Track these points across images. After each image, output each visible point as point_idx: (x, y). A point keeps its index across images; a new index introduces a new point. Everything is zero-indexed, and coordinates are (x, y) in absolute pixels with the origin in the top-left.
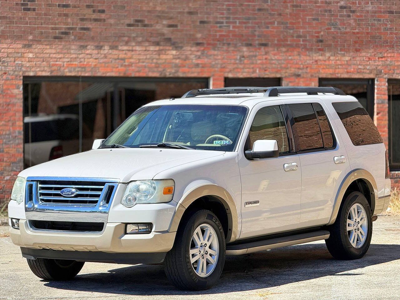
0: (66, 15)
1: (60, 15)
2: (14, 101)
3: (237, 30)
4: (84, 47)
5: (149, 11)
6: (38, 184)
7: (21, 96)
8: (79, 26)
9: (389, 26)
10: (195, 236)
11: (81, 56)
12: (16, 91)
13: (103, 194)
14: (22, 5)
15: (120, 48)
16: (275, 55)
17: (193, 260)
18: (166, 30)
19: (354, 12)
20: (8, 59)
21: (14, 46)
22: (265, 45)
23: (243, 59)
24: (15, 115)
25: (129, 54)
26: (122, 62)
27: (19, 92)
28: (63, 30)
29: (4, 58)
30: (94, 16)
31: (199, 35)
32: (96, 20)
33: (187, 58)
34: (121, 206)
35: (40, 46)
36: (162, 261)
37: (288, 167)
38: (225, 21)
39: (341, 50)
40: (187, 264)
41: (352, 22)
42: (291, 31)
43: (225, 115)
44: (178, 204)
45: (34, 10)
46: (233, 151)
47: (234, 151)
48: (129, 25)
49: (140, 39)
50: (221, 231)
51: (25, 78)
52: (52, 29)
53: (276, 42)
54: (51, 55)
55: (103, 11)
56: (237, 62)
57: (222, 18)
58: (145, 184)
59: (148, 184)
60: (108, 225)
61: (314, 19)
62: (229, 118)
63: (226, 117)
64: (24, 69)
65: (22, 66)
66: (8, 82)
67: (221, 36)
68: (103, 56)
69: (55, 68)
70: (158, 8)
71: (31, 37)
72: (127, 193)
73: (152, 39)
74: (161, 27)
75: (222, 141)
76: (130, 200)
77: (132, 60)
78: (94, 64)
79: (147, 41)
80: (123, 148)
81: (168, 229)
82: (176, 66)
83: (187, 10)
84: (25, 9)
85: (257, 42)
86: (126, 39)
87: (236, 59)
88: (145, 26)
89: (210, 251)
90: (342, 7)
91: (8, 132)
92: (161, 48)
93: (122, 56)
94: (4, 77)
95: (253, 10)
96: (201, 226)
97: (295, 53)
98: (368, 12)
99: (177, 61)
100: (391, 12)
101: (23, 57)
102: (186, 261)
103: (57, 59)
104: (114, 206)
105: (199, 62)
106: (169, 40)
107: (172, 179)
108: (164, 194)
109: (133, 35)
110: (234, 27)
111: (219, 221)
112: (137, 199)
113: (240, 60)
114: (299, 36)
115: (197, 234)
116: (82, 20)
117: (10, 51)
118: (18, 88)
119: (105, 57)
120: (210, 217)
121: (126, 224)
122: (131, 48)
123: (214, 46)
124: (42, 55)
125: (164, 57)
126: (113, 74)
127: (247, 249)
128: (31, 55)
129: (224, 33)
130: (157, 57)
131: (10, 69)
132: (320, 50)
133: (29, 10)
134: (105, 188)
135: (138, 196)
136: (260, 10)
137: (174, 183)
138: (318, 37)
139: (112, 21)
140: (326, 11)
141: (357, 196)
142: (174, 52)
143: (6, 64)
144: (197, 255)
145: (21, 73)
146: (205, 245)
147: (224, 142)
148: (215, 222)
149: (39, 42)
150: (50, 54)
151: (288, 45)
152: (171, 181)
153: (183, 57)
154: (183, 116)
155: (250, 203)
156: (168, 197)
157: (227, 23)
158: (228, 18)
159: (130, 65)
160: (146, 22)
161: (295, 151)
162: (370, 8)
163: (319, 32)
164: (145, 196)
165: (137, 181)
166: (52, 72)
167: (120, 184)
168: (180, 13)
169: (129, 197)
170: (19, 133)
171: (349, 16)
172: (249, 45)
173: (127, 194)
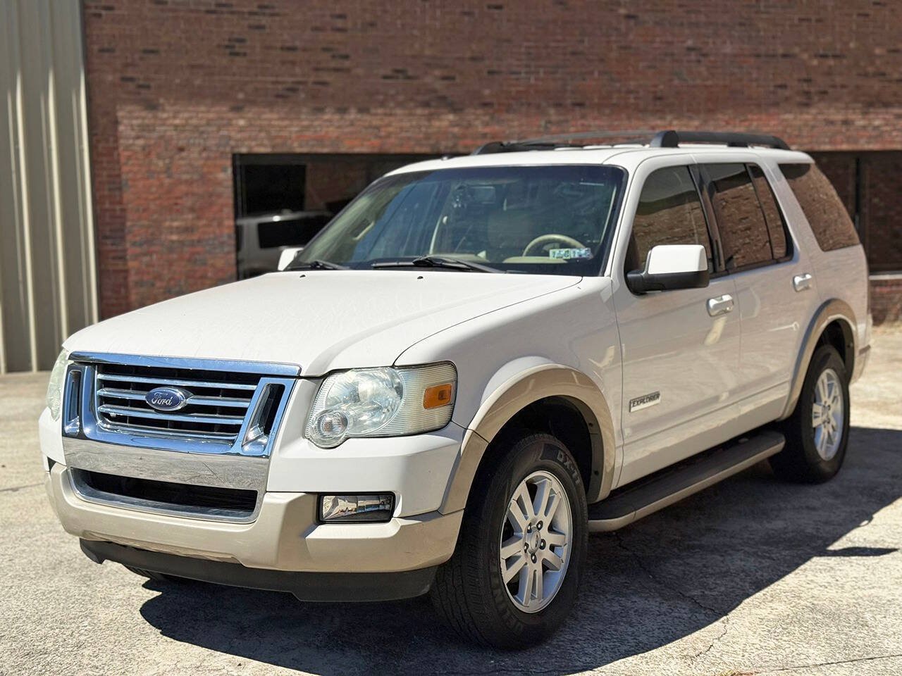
0: (293, 63)
1: (283, 63)
2: (220, 189)
3: (540, 83)
4: (320, 110)
5: (414, 57)
6: (96, 372)
7: (230, 183)
8: (312, 79)
9: (754, 76)
10: (514, 508)
11: (316, 123)
12: (221, 176)
13: (253, 406)
14: (227, 47)
15: (373, 111)
16: (595, 119)
17: (508, 575)
18: (439, 85)
19: (705, 55)
20: (210, 129)
21: (217, 109)
22: (581, 105)
23: (549, 125)
24: (221, 211)
25: (387, 120)
26: (376, 131)
27: (225, 176)
28: (289, 86)
29: (202, 126)
30: (333, 64)
31: (487, 92)
32: (336, 70)
33: (469, 125)
34: (303, 443)
35: (255, 109)
36: (426, 590)
37: (716, 306)
38: (524, 70)
39: (688, 111)
40: (495, 592)
41: (703, 69)
42: (618, 85)
43: (572, 188)
44: (468, 433)
45: (245, 54)
46: (600, 274)
47: (603, 276)
48: (385, 77)
49: (401, 98)
50: (578, 481)
51: (236, 157)
52: (273, 83)
53: (596, 101)
54: (273, 123)
55: (346, 57)
56: (542, 129)
57: (519, 66)
58: (373, 377)
59: (383, 380)
60: (268, 499)
61: (649, 67)
62: (582, 194)
63: (575, 193)
64: (232, 143)
65: (230, 138)
66: (209, 162)
67: (518, 92)
68: (348, 123)
69: (279, 141)
70: (428, 52)
71: (241, 96)
72: (320, 406)
73: (420, 98)
74: (432, 79)
75: (571, 251)
76: (330, 427)
77: (391, 129)
78: (335, 135)
79: (411, 100)
80: (334, 269)
81: (438, 506)
82: (455, 136)
83: (468, 55)
84: (232, 54)
85: (569, 102)
86: (381, 97)
87: (539, 126)
88: (409, 78)
89: (551, 539)
90: (690, 49)
91: (212, 236)
92: (432, 110)
93: (376, 122)
94: (204, 155)
95: (565, 54)
96: (527, 478)
97: (623, 116)
98: (725, 55)
99: (456, 130)
100: (758, 56)
101: (231, 125)
102: (490, 584)
103: (282, 128)
104: (285, 444)
105: (487, 130)
106: (443, 98)
107: (448, 363)
108: (426, 407)
109: (392, 92)
110: (536, 79)
111: (572, 458)
112: (350, 422)
113: (546, 127)
114: (629, 92)
115: (520, 502)
116: (317, 69)
117: (211, 116)
118: (224, 170)
119: (352, 124)
120: (550, 451)
121: (320, 496)
122: (388, 111)
123: (509, 109)
124: (258, 122)
125: (436, 123)
126: (365, 150)
127: (634, 513)
128: (242, 122)
129: (521, 89)
130: (426, 123)
131: (211, 143)
132: (658, 111)
133: (237, 54)
134: (260, 390)
135: (352, 413)
136: (574, 54)
137: (454, 373)
138: (655, 92)
139: (360, 71)
140: (666, 54)
141: (829, 355)
142: (451, 117)
143: (205, 136)
144: (519, 557)
145: (228, 149)
146: (539, 526)
147: (574, 252)
148: (562, 464)
149: (253, 103)
150: (271, 120)
151: (614, 105)
152: (448, 368)
153: (465, 123)
154: (472, 193)
155: (642, 400)
156: (438, 415)
157: (527, 73)
158: (528, 66)
159: (388, 136)
160: (410, 73)
161: (724, 269)
162: (728, 49)
163: (656, 86)
164: (374, 409)
165: (349, 369)
166: (273, 147)
167: (300, 382)
168: (458, 59)
169: (328, 419)
170: (229, 236)
171: (699, 61)
172: (558, 105)
173: (321, 410)
